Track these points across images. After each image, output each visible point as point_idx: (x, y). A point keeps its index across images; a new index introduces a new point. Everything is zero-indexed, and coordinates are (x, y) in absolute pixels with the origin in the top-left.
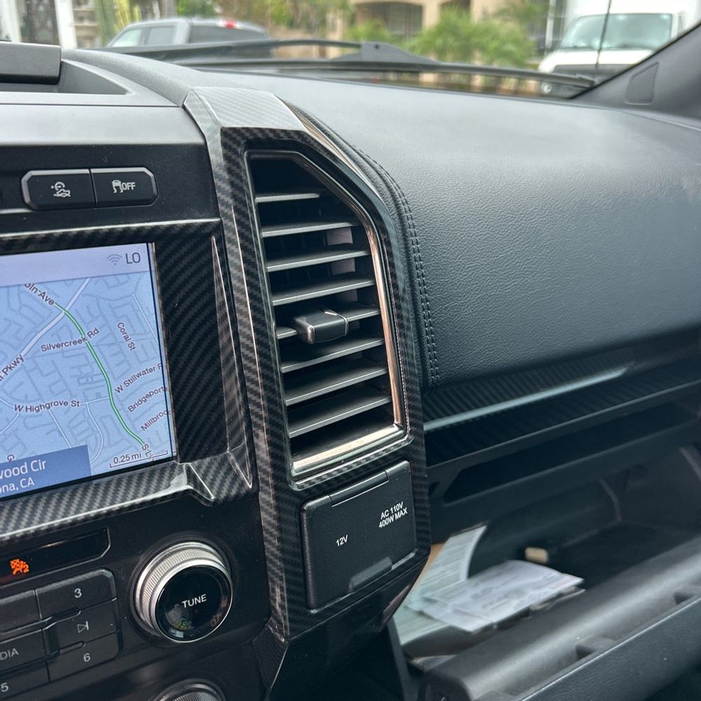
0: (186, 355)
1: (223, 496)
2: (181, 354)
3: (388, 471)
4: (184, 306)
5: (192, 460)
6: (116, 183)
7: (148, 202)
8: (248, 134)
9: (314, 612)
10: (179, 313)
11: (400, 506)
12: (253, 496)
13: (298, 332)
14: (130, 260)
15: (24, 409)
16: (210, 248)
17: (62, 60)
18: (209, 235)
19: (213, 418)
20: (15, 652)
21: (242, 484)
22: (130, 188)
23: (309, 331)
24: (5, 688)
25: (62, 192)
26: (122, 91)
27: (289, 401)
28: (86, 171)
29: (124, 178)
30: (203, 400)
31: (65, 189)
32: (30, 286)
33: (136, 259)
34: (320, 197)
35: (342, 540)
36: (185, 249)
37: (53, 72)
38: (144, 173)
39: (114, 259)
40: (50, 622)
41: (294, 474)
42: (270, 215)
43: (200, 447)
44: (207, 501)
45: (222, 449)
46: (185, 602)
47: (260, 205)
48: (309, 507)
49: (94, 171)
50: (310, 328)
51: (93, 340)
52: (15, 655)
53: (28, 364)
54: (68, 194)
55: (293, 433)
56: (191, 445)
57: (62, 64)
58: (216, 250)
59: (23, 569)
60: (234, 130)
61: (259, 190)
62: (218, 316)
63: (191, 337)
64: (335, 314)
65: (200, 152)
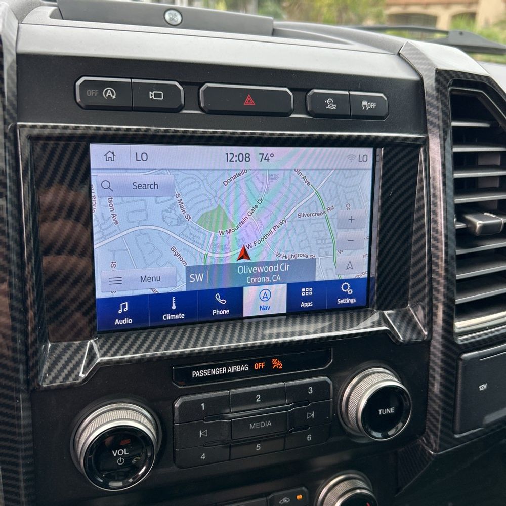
0: (391, 232)
1: (407, 339)
2: (388, 232)
4: (395, 196)
5: (386, 309)
6: (364, 103)
7: (382, 118)
8: (454, 75)
9: (457, 436)
10: (392, 200)
12: (427, 343)
13: (467, 225)
14: (361, 160)
15: (282, 256)
16: (418, 156)
18: (419, 146)
19: (402, 281)
20: (270, 423)
21: (420, 332)
22: (373, 107)
23: (478, 226)
24: (258, 448)
25: (331, 106)
27: (459, 276)
28: (347, 92)
29: (370, 99)
30: (397, 267)
31: (334, 103)
32: (298, 171)
33: (365, 159)
34: (490, 127)
35: (483, 387)
36: (402, 155)
38: (382, 97)
39: (351, 157)
40: (292, 407)
41: (457, 331)
42: (460, 137)
43: (391, 301)
44: (397, 341)
45: (405, 305)
46: (380, 410)
47: (455, 128)
48: (465, 357)
49: (352, 93)
50: (479, 223)
51: (329, 214)
52: (269, 425)
54: (334, 107)
55: (460, 300)
56: (385, 299)
58: (422, 158)
59: (279, 366)
60: (446, 71)
61: (455, 117)
62: (416, 206)
63: (396, 219)
64: (494, 216)
65: (419, 85)
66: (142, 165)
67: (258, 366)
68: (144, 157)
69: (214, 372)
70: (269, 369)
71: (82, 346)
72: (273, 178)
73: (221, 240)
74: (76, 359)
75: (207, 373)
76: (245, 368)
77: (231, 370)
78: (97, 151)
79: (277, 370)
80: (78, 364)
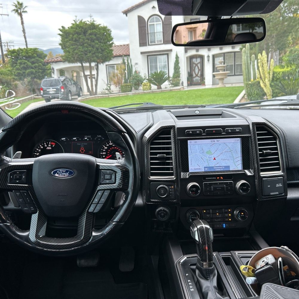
1: (250, 175)
3: (279, 178)
6: (237, 130)
7: (241, 132)
8: (256, 123)
9: (263, 197)
11: (281, 184)
13: (263, 152)
14: (237, 140)
16: (249, 139)
17: (223, 111)
18: (249, 137)
19: (248, 164)
20: (221, 188)
26: (236, 117)
27: (261, 163)
29: (238, 129)
30: (247, 161)
32: (224, 143)
34: (267, 132)
35: (269, 186)
36: (246, 139)
37: (221, 113)
38: (240, 128)
40: (225, 186)
41: (261, 174)
42: (259, 135)
44: (247, 175)
45: (250, 169)
47: (257, 133)
48: (263, 179)
49: (234, 128)
50: (265, 152)
51: (232, 151)
53: (223, 153)
54: (230, 131)
55: (261, 168)
56: (245, 168)
57: (222, 112)
58: (250, 139)
60: (254, 123)
61: (257, 131)
64: (269, 151)
65: (249, 126)
66: (196, 143)
67: (218, 178)
68: (196, 142)
69: (210, 178)
70: (220, 178)
71: (187, 173)
72: (220, 145)
73: (210, 156)
74: (186, 175)
75: (208, 178)
76: (215, 178)
77: (213, 178)
78: (189, 141)
79: (222, 179)
80: (187, 176)
